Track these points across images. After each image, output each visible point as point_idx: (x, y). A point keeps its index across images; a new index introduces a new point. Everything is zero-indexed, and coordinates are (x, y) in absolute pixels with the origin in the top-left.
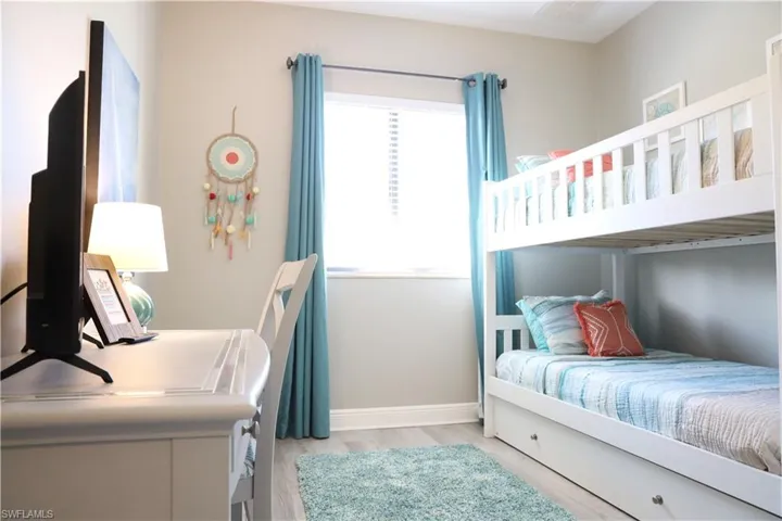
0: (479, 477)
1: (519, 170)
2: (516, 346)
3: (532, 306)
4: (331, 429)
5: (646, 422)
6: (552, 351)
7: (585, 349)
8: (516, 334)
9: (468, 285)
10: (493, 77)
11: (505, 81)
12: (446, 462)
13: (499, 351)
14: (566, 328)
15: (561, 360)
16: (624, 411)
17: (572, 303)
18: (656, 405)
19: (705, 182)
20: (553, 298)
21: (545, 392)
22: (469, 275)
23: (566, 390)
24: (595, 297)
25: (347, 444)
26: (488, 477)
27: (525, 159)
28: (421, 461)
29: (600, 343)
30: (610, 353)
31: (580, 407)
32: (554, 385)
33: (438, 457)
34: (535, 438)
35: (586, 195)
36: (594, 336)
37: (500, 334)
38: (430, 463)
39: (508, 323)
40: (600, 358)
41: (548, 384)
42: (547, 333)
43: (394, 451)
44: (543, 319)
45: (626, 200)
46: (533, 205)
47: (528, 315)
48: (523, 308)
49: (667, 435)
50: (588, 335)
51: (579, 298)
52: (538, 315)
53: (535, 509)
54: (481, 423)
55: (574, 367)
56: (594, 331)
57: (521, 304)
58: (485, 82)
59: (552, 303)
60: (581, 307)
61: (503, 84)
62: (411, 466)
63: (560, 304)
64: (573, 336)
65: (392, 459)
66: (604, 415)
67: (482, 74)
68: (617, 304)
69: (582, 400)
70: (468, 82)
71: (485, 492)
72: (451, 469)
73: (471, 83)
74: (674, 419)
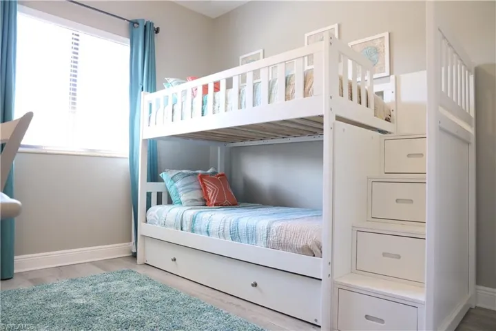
0: (139, 289)
1: (165, 86)
2: (159, 202)
3: (171, 176)
4: (15, 272)
5: (248, 240)
6: (184, 204)
7: (205, 202)
8: (159, 195)
9: (128, 162)
10: (151, 24)
11: (158, 28)
12: (114, 283)
13: (149, 206)
14: (193, 189)
15: (191, 209)
16: (235, 235)
17: (197, 174)
18: (254, 229)
19: (287, 98)
20: (184, 171)
21: (182, 229)
22: (127, 155)
23: (197, 226)
24: (209, 171)
25: (31, 281)
26: (146, 288)
27: (171, 80)
28: (95, 284)
29: (214, 198)
30: (220, 204)
31: (207, 236)
32: (188, 223)
33: (107, 280)
34: (175, 260)
35: (214, 103)
36: (210, 194)
37: (149, 195)
38: (103, 284)
39: (155, 187)
40: (213, 207)
41: (184, 224)
42: (181, 194)
43: (73, 280)
44: (178, 184)
45: (240, 107)
46: (178, 108)
47: (168, 182)
48: (164, 178)
49: (261, 245)
50: (206, 194)
51: (200, 172)
52: (175, 182)
53: (181, 303)
54: (134, 256)
55: (201, 212)
56: (210, 191)
57: (164, 175)
58: (145, 26)
59: (184, 174)
60: (202, 177)
61: (157, 31)
62: (88, 289)
63: (189, 175)
64: (197, 195)
65: (72, 286)
66: (222, 239)
67: (143, 20)
68: (222, 175)
69: (208, 232)
70: (133, 23)
71: (147, 297)
72: (119, 286)
73: (135, 25)
74: (265, 235)
